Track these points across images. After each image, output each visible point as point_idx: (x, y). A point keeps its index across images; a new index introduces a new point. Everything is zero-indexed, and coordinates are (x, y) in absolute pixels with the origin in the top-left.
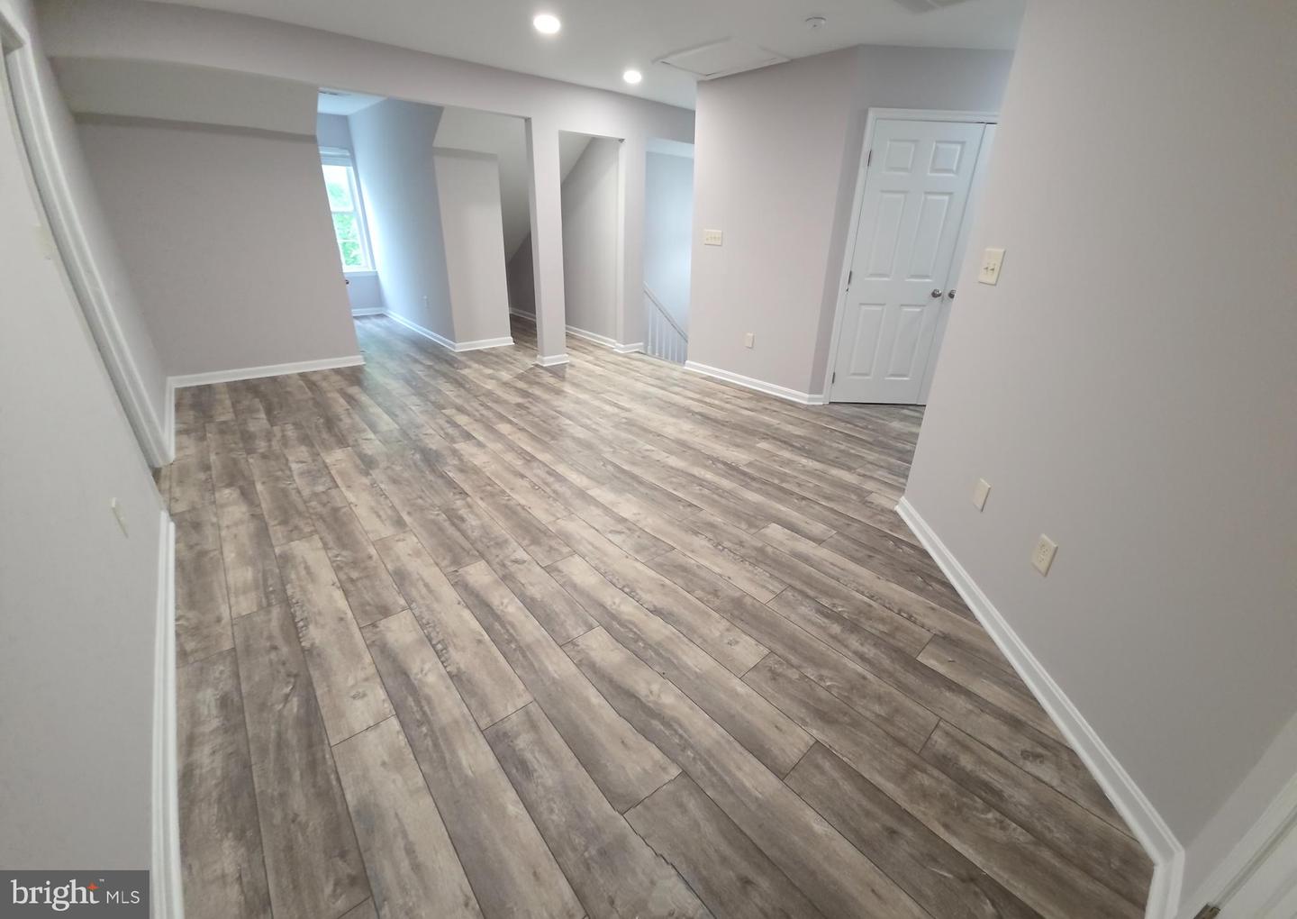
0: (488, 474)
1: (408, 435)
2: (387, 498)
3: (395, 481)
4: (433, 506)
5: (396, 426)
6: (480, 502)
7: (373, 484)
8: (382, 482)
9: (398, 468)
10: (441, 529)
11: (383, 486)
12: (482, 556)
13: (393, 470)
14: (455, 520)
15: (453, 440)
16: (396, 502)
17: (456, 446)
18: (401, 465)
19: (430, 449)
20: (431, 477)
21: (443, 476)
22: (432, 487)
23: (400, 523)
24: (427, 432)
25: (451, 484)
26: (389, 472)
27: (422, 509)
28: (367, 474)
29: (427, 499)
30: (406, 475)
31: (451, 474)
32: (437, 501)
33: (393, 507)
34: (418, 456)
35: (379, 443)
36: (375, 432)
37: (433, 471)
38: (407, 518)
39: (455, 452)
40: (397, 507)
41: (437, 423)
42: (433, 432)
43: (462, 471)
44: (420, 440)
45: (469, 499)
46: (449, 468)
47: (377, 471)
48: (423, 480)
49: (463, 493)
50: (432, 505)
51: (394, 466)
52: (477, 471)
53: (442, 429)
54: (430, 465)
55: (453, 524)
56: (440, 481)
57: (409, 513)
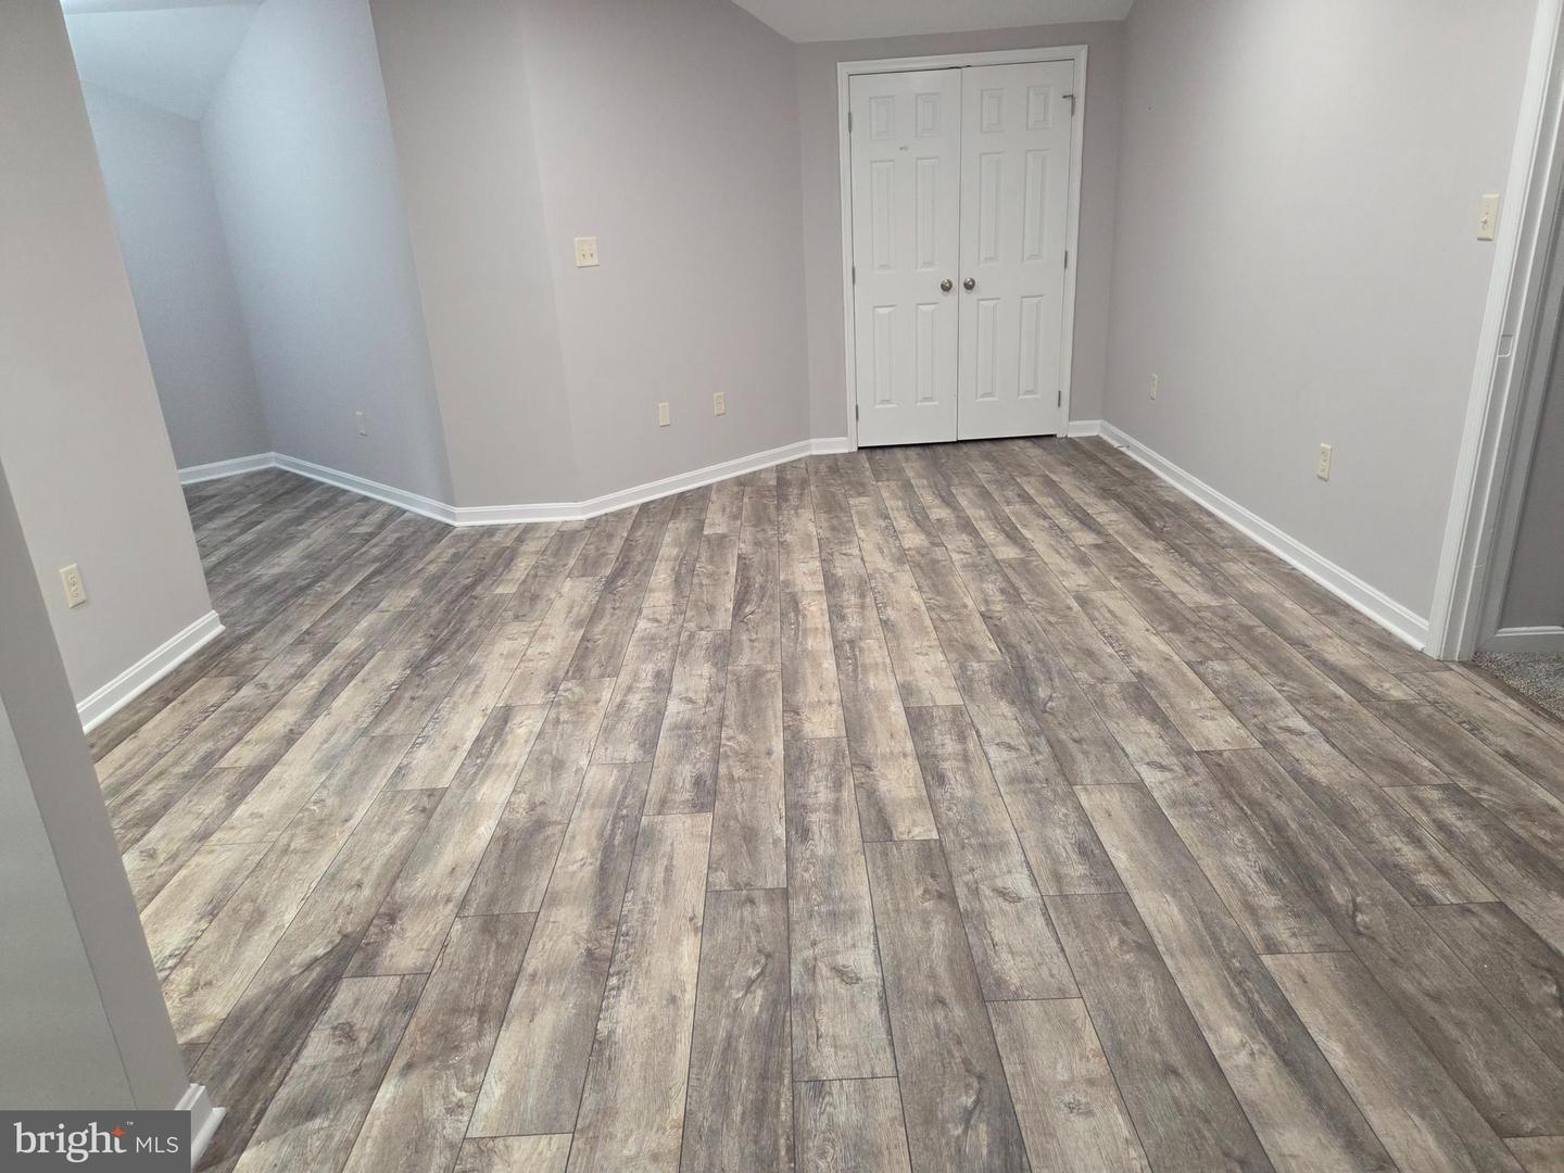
0: (933, 635)
1: (1056, 757)
2: (1102, 632)
3: (1090, 653)
4: (1035, 610)
5: (1084, 799)
6: (970, 603)
7: (1126, 656)
8: (1111, 656)
9: (1082, 675)
10: (1032, 586)
11: (1110, 650)
12: (997, 562)
13: (1092, 674)
14: (1011, 591)
15: (957, 712)
16: (1087, 624)
17: (956, 699)
18: (1076, 680)
19: (1012, 703)
20: (1028, 649)
21: (1006, 646)
22: (1030, 634)
23: (1083, 601)
24: (1005, 755)
25: (998, 633)
26: (1099, 672)
27: (1052, 610)
28: (1139, 675)
29: (1040, 619)
30: (1069, 661)
31: (993, 646)
32: (1028, 615)
33: (1092, 619)
34: (1043, 693)
35: (1129, 750)
36: (1139, 786)
37: (1020, 658)
38: (1075, 605)
39: (966, 686)
40: (1086, 619)
41: (972, 782)
42: (993, 752)
43: (972, 648)
44: (1027, 732)
45: (983, 609)
46: (991, 657)
47: (1123, 678)
48: (1041, 646)
49: (986, 617)
50: (1038, 612)
51: (1092, 681)
52: (947, 644)
53: (966, 758)
54: (1023, 668)
55: (1016, 589)
56: (1014, 639)
57: (1070, 608)
